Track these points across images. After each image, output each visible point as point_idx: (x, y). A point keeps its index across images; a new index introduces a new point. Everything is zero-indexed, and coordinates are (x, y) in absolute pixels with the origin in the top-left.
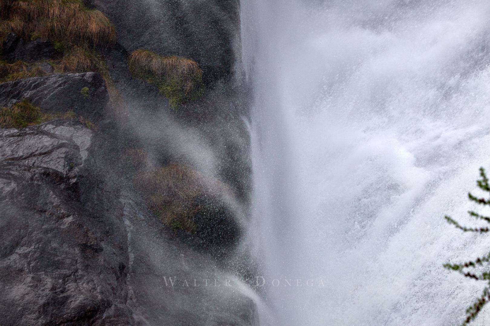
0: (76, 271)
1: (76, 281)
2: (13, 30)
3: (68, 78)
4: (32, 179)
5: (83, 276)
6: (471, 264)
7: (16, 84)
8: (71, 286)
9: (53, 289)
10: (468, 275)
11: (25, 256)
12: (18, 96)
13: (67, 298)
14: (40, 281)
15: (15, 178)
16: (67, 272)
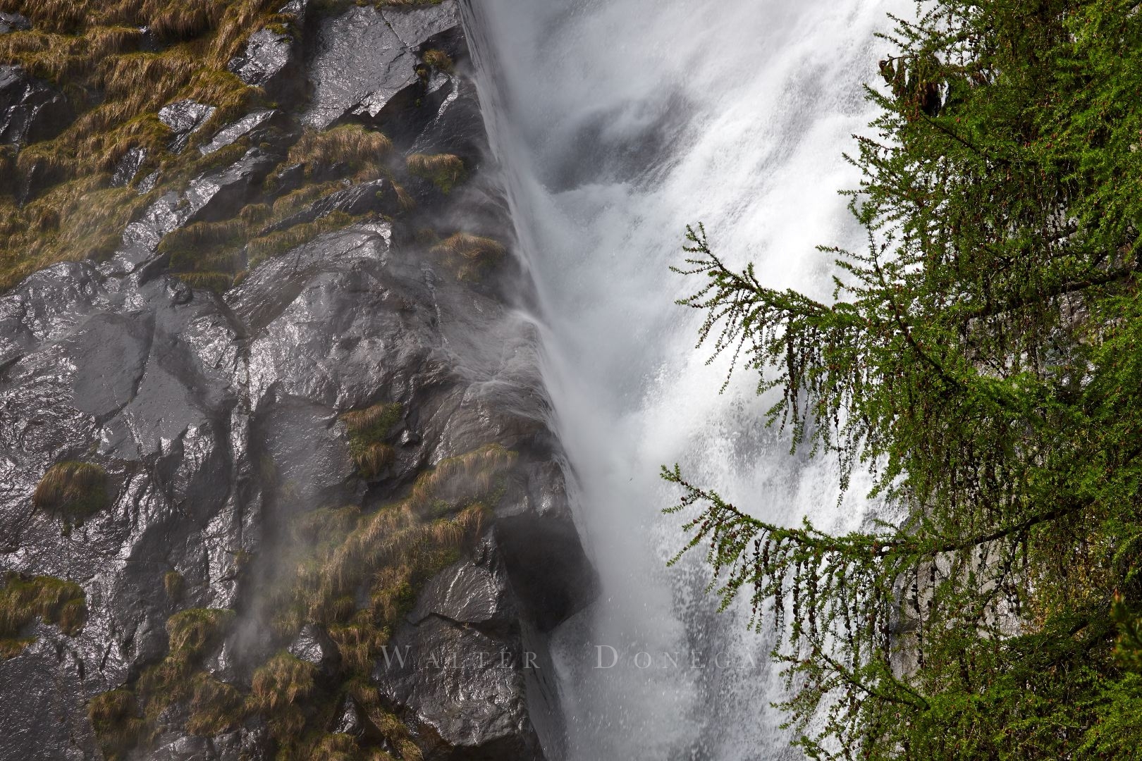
0: (400, 330)
1: (401, 338)
2: (316, 159)
3: (364, 187)
4: (353, 268)
5: (405, 333)
6: (695, 297)
7: (327, 199)
8: (399, 342)
9: (386, 347)
10: (695, 306)
11: (361, 326)
12: (330, 208)
13: (397, 352)
14: (375, 343)
15: (340, 270)
16: (394, 332)
